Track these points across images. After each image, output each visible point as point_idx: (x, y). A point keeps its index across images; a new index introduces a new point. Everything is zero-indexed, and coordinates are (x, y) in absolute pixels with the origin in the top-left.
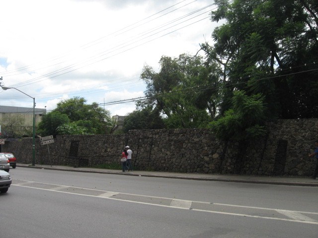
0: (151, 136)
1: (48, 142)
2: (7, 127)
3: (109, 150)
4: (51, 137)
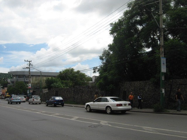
0: (82, 89)
1: (46, 92)
2: (37, 84)
3: (68, 95)
4: (47, 89)
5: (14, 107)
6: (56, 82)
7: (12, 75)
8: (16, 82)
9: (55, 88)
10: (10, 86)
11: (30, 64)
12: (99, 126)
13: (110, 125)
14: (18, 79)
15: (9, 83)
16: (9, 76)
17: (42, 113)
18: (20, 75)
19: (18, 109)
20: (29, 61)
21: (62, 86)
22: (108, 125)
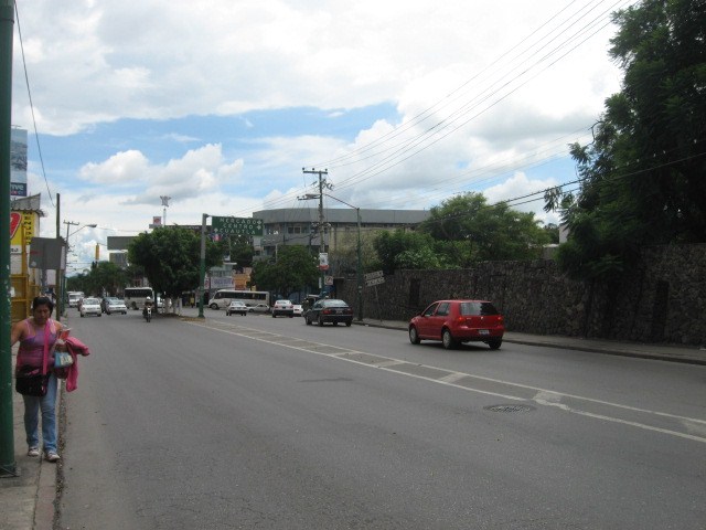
0: (503, 272)
1: (375, 282)
2: (350, 253)
4: (380, 273)
5: (264, 335)
6: (416, 247)
7: (259, 222)
8: (279, 249)
9: (410, 267)
10: (262, 264)
11: (322, 184)
12: (522, 406)
13: (563, 407)
14: (288, 236)
15: (258, 253)
16: (251, 227)
17: (347, 356)
18: (292, 223)
19: (274, 340)
20: (320, 173)
21: (437, 262)
22: (557, 405)
